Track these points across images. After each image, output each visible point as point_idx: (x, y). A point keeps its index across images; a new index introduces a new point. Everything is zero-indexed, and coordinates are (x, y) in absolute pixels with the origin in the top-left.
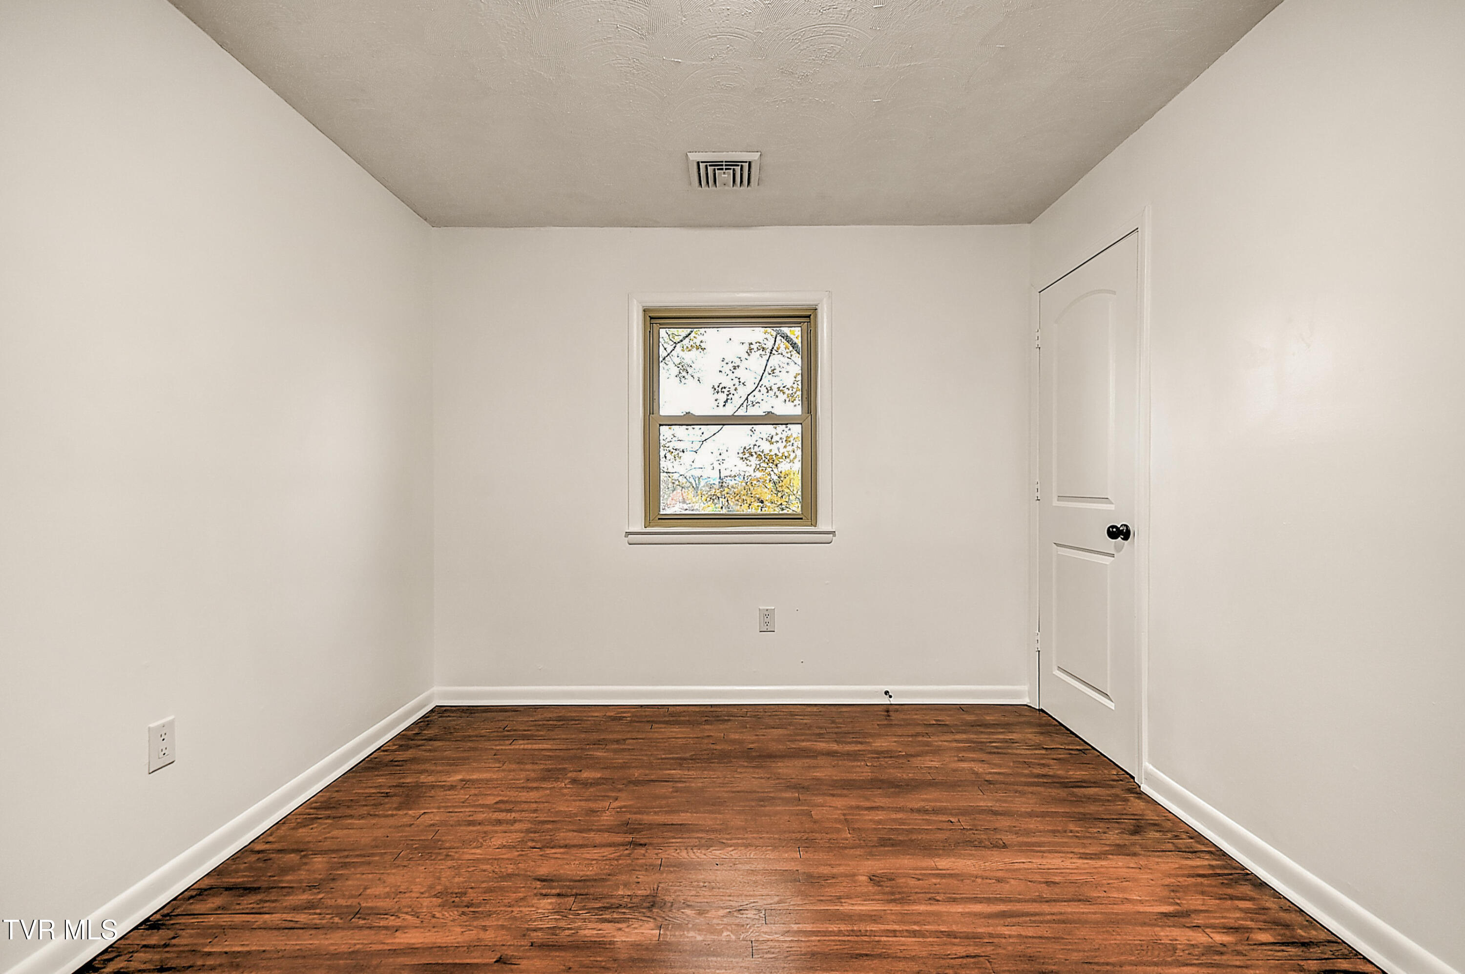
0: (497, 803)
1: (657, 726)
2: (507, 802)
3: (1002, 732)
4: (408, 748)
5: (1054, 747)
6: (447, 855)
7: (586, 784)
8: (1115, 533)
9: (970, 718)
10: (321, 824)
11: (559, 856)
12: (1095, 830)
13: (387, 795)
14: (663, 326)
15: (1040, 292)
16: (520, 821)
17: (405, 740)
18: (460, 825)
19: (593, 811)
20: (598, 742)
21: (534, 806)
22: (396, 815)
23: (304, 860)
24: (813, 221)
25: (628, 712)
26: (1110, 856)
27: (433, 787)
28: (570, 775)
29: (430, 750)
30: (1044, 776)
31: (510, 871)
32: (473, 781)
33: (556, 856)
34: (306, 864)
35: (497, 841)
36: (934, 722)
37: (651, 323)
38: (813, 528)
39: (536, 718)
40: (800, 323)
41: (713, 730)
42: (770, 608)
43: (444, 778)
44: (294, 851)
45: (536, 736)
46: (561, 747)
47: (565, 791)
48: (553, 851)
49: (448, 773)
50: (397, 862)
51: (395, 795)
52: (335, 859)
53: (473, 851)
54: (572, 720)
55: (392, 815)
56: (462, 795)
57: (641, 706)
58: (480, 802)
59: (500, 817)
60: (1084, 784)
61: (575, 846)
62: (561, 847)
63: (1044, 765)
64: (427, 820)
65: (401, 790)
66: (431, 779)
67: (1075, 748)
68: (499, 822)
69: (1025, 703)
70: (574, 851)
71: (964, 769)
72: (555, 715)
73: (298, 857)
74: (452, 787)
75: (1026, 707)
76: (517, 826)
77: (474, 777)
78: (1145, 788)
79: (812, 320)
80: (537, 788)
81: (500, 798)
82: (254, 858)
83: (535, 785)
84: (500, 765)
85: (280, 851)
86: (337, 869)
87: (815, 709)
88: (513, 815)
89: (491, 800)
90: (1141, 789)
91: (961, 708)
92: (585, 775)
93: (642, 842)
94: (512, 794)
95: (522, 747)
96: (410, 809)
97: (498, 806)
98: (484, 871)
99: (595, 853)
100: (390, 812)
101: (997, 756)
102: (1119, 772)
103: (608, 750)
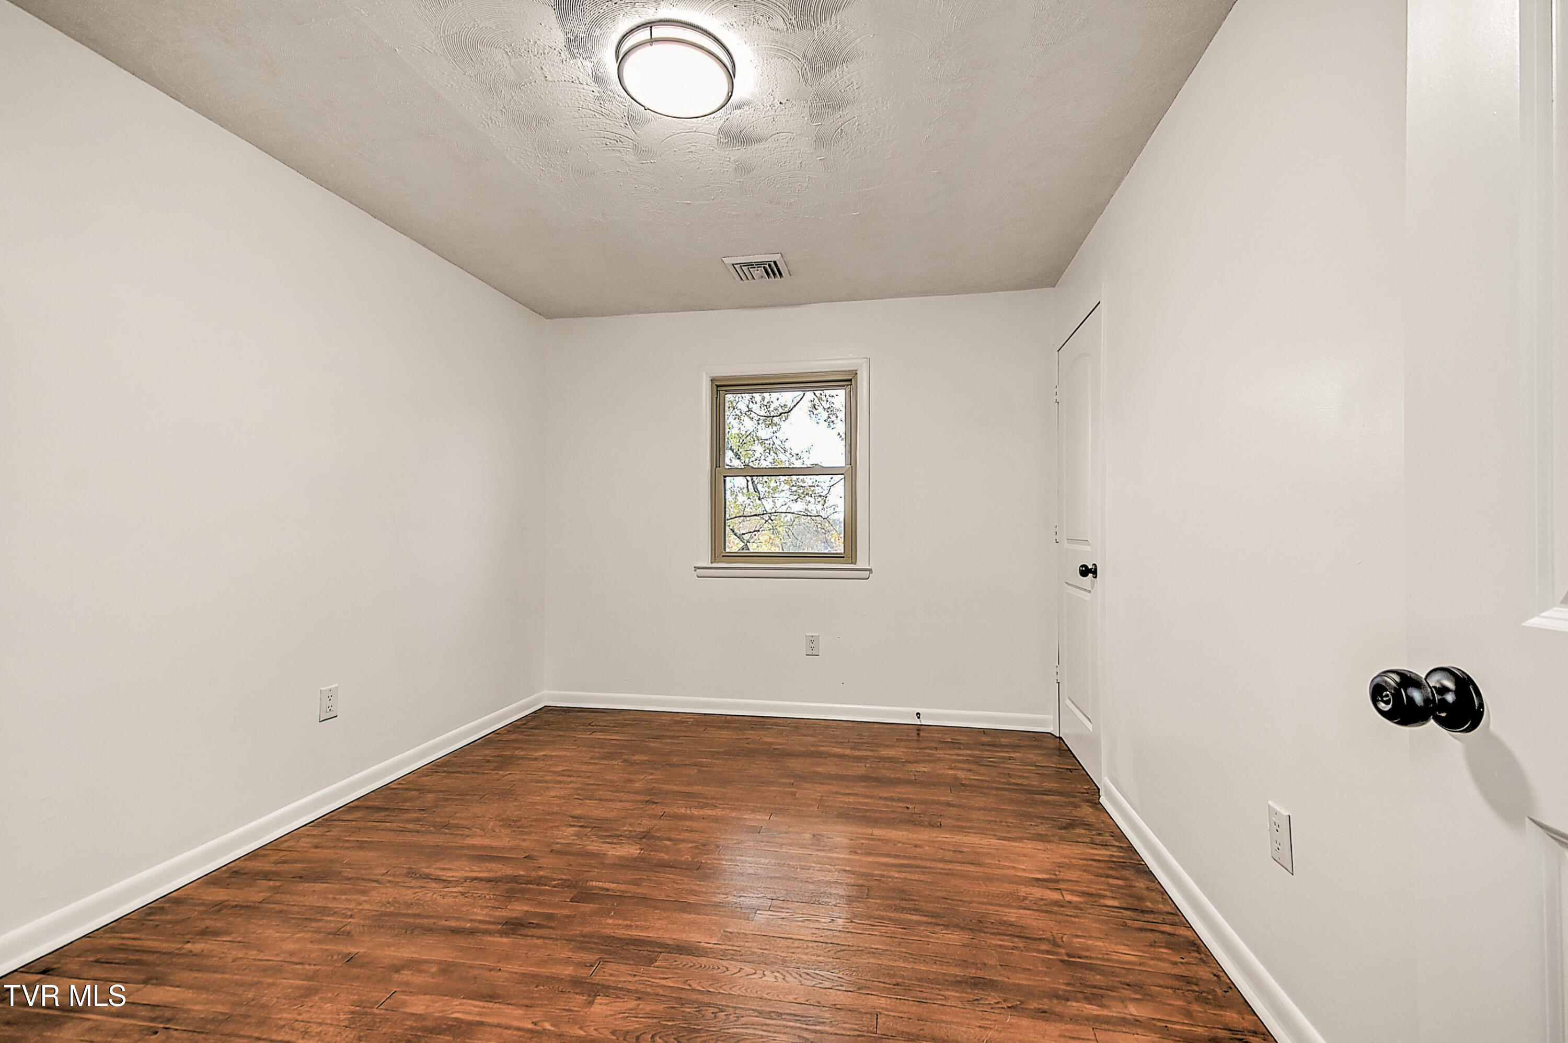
0: (563, 771)
1: (710, 729)
2: (570, 770)
3: (1006, 751)
4: (514, 732)
5: (1047, 765)
6: (516, 799)
7: (633, 763)
8: (1085, 571)
9: (985, 739)
10: (437, 776)
11: (592, 805)
12: (1029, 823)
13: (489, 761)
14: (728, 392)
15: (1058, 351)
16: (574, 782)
17: (513, 727)
18: (532, 782)
19: (630, 781)
20: (657, 737)
21: (589, 774)
22: (490, 773)
23: (421, 795)
24: (852, 297)
25: (691, 718)
26: (1026, 841)
27: (522, 758)
28: (624, 757)
29: (529, 735)
30: (1017, 784)
31: (554, 810)
32: (551, 756)
33: (590, 805)
34: (421, 797)
35: (553, 793)
36: (950, 740)
37: (717, 391)
38: (853, 565)
39: (617, 718)
40: (844, 386)
41: (751, 734)
42: (816, 634)
43: (532, 753)
44: (415, 790)
45: (611, 730)
46: (626, 738)
47: (616, 767)
48: (590, 801)
49: (536, 750)
50: (482, 800)
51: (494, 762)
52: (441, 795)
53: (535, 798)
54: (644, 721)
55: (487, 773)
56: (541, 764)
57: (705, 714)
58: (552, 769)
59: (562, 779)
60: (1048, 793)
61: (605, 800)
62: (596, 800)
63: (1027, 778)
64: (510, 778)
65: (499, 758)
66: (522, 753)
67: (1066, 767)
68: (560, 782)
69: (1049, 732)
70: (604, 803)
71: (948, 774)
72: (633, 717)
73: (418, 793)
74: (536, 759)
75: (1050, 735)
76: (571, 786)
77: (554, 754)
78: (1103, 800)
79: (853, 383)
80: (595, 764)
81: (567, 768)
82: (389, 792)
83: (596, 761)
84: (576, 747)
85: (406, 789)
86: (440, 801)
87: (850, 725)
88: (572, 778)
89: (560, 769)
90: (1100, 801)
91: (984, 731)
92: (637, 757)
93: (656, 801)
94: (576, 766)
95: (597, 737)
96: (501, 771)
97: (563, 772)
98: (537, 809)
99: (619, 805)
100: (487, 772)
101: (986, 767)
102: (1093, 786)
103: (661, 743)
